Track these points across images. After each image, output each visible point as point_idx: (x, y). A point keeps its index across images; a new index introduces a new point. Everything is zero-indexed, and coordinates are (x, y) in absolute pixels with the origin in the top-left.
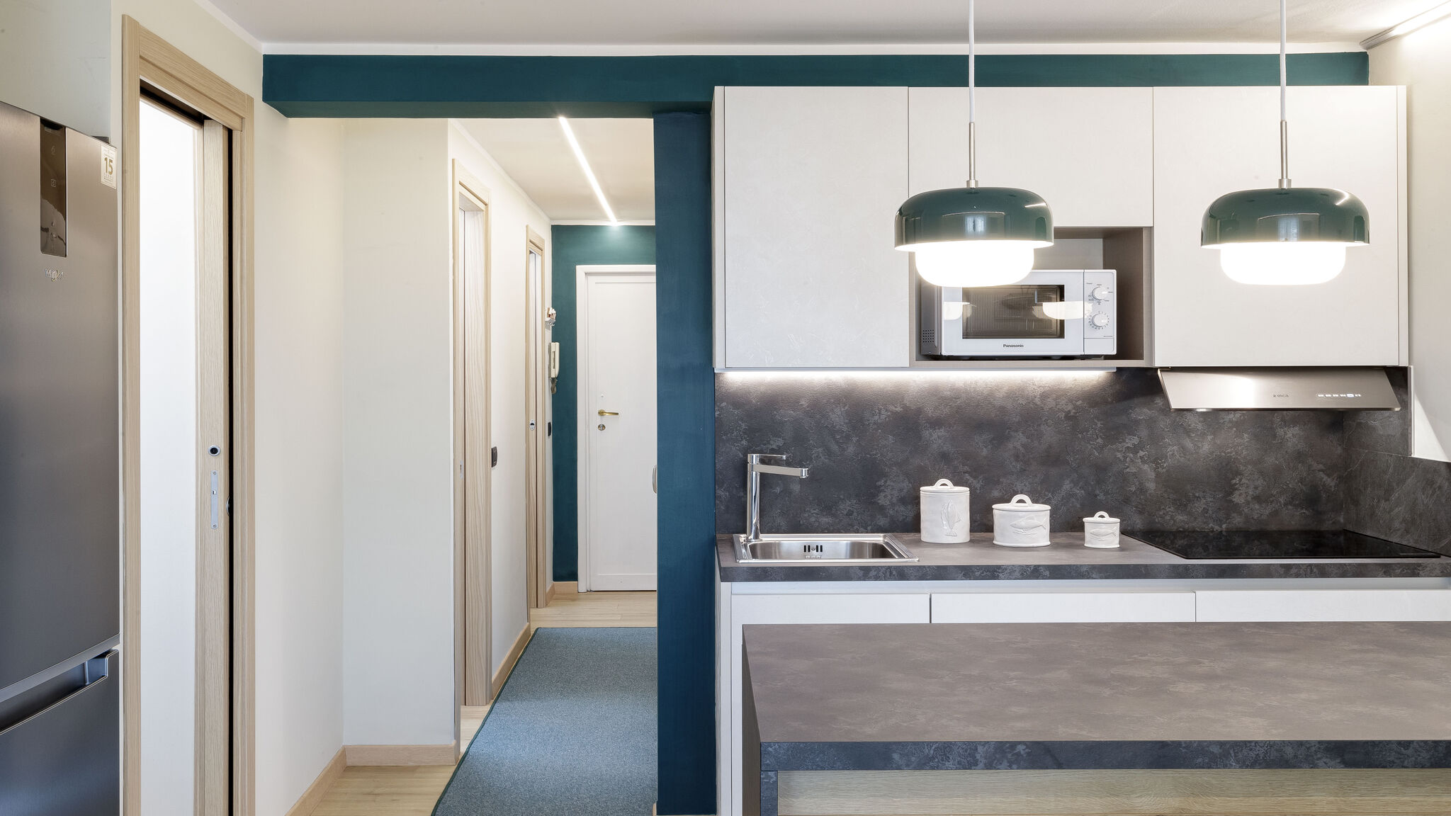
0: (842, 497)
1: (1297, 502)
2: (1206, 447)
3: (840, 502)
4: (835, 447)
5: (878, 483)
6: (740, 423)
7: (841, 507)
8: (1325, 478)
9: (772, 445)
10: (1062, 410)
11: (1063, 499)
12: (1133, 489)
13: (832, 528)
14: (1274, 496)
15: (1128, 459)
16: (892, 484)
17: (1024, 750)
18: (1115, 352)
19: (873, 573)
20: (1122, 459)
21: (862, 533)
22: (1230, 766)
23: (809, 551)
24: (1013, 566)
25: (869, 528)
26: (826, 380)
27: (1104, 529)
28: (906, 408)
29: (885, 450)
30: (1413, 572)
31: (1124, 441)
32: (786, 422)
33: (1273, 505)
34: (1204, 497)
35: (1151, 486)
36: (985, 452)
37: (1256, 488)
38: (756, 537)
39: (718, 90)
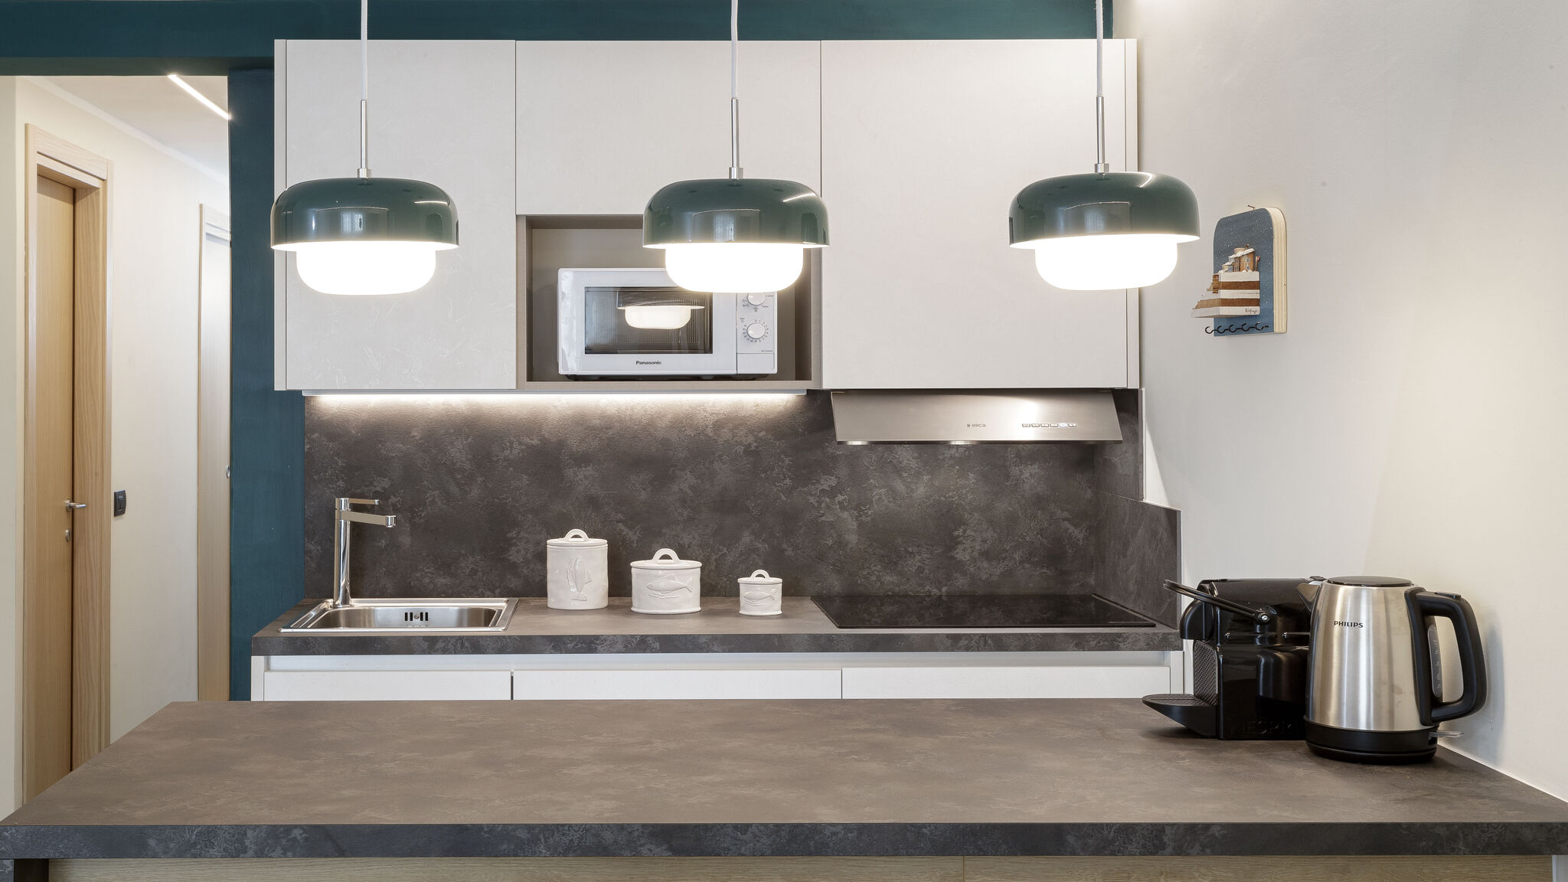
0: (463, 552)
1: (1036, 560)
2: (921, 490)
3: (461, 559)
4: (454, 490)
5: (510, 535)
6: (336, 458)
7: (463, 565)
8: (1072, 529)
9: (375, 487)
10: (741, 443)
11: (741, 555)
12: (830, 542)
13: (450, 591)
14: (1007, 551)
15: (823, 505)
16: (526, 535)
17: (300, 835)
18: (775, 371)
19: (440, 645)
20: (816, 505)
21: (488, 597)
22: (540, 854)
23: (411, 619)
24: (614, 636)
25: (497, 591)
26: (443, 404)
27: (761, 592)
28: (543, 439)
29: (518, 493)
30: (1111, 644)
31: (818, 482)
32: (393, 457)
33: (1006, 562)
34: (919, 553)
35: (852, 538)
36: (643, 496)
37: (984, 541)
38: (345, 602)
39: (279, 44)
